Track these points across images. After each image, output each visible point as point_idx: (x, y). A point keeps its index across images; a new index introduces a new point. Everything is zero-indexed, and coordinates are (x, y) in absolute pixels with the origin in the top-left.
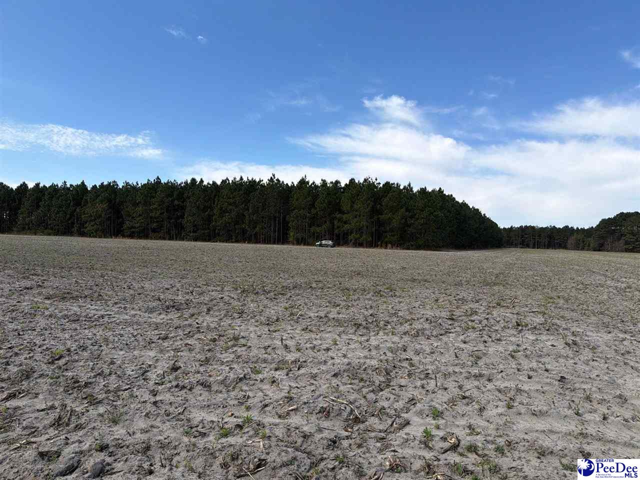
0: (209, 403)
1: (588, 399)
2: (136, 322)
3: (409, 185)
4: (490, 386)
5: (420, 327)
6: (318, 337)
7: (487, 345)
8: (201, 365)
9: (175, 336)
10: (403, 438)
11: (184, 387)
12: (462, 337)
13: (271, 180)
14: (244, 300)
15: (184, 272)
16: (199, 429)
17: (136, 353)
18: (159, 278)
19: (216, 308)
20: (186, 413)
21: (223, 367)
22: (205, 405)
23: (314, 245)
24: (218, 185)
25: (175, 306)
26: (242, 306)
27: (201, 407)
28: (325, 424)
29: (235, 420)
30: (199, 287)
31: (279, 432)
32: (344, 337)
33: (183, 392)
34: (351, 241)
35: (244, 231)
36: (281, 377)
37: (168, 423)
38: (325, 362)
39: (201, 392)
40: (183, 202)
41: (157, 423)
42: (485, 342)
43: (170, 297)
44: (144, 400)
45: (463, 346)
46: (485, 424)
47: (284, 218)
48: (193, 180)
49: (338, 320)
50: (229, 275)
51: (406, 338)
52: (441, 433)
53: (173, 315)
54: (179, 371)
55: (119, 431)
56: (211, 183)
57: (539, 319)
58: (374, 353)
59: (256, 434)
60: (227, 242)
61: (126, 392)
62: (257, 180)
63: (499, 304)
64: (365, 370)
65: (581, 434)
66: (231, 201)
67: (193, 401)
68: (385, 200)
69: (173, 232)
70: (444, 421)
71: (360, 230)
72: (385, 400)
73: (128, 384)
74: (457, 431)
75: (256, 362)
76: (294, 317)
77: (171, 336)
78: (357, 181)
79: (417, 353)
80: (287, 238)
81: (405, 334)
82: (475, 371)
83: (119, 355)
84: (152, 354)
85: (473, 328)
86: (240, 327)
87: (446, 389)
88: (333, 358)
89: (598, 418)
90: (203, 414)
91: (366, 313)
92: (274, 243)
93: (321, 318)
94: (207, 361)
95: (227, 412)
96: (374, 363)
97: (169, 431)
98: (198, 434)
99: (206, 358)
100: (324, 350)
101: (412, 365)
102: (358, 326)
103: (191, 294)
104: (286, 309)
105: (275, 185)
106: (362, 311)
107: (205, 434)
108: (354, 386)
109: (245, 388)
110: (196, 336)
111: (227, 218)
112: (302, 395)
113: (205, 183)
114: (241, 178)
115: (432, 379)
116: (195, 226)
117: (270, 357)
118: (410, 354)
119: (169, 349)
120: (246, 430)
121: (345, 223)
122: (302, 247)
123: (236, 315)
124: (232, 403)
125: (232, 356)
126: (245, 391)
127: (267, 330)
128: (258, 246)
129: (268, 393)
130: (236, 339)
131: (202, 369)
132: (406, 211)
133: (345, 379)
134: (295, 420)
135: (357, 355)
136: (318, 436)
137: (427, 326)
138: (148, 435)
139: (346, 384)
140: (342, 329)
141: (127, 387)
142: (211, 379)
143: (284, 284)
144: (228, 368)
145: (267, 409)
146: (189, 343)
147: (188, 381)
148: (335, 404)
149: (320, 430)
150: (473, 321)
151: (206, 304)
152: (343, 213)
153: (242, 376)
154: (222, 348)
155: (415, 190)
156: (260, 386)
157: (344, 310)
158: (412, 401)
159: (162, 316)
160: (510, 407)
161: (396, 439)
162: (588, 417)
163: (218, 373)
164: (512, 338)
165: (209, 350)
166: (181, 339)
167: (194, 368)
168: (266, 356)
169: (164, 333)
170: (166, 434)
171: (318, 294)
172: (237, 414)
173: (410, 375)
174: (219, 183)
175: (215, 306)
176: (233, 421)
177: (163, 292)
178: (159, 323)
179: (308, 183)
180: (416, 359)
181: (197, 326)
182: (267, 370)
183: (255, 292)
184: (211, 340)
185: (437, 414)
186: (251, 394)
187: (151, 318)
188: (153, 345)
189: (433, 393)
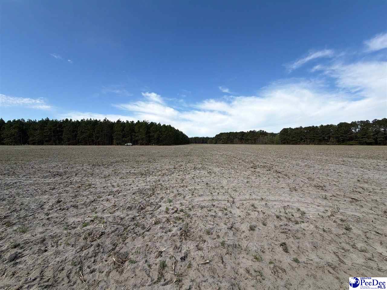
0: (77, 214)
1: (214, 188)
2: (37, 184)
3: (160, 123)
4: (187, 189)
5: (165, 172)
6: (126, 180)
7: (186, 176)
8: (73, 198)
9: (59, 187)
10: (159, 212)
11: (64, 209)
12: (178, 174)
13: (105, 120)
14: (94, 169)
15: (63, 159)
16: (72, 226)
17: (37, 197)
18: (50, 162)
19: (80, 173)
20: (65, 220)
21: (84, 198)
22: (75, 215)
23: (124, 145)
24: (79, 122)
25: (59, 174)
26: (93, 171)
27: (73, 216)
28: (130, 212)
29: (90, 218)
30: (71, 165)
31: (110, 220)
32: (137, 179)
33: (64, 211)
34: (139, 143)
35: (93, 141)
36: (111, 198)
37: (55, 227)
38: (129, 189)
39: (73, 210)
40: (62, 129)
41: (50, 227)
42: (185, 175)
43: (56, 170)
44: (42, 218)
45: (178, 177)
46: (186, 201)
47: (111, 135)
48: (67, 120)
49: (134, 173)
50: (86, 159)
51: (160, 177)
52: (172, 207)
53: (58, 178)
54: (61, 202)
55: (27, 236)
56: (76, 121)
57: (200, 166)
58: (148, 183)
59: (100, 222)
60: (85, 145)
61: (31, 216)
62: (98, 120)
63: (189, 162)
64: (145, 190)
65: (212, 200)
66: (86, 128)
67: (69, 214)
68: (152, 128)
69: (57, 142)
70: (173, 203)
71: (142, 139)
72: (153, 200)
73: (32, 213)
74: (177, 206)
75: (100, 193)
76: (116, 173)
77: (56, 187)
78: (140, 121)
79: (163, 181)
80: (113, 143)
81: (159, 175)
82: (182, 185)
83: (26, 200)
84: (46, 197)
85: (181, 171)
86: (91, 180)
87: (173, 192)
88: (132, 188)
89: (216, 194)
90: (74, 219)
91: (145, 169)
92: (107, 145)
93: (128, 173)
94: (76, 196)
95: (86, 216)
96: (148, 187)
97: (56, 230)
98: (71, 228)
99: (75, 195)
100: (129, 185)
101: (162, 186)
102: (142, 174)
103: (67, 168)
104: (113, 171)
105: (106, 122)
106: (144, 169)
107: (75, 227)
108: (141, 197)
109: (94, 205)
110: (70, 186)
111: (84, 135)
112: (120, 203)
113: (73, 121)
114: (91, 119)
115: (168, 189)
116: (68, 139)
117: (106, 191)
118: (161, 182)
119: (56, 193)
120: (95, 222)
121: (137, 137)
122: (119, 146)
123: (90, 175)
124: (88, 212)
125: (88, 192)
126: (95, 206)
127: (104, 180)
128: (100, 146)
129: (105, 205)
130: (90, 185)
131: (73, 200)
132: (159, 132)
133: (138, 195)
134: (117, 213)
135: (142, 185)
136: (127, 218)
137: (167, 172)
138: (44, 234)
139: (138, 196)
140: (136, 176)
141: (32, 214)
142: (78, 203)
143: (112, 161)
144: (86, 198)
145: (105, 211)
146: (67, 190)
147: (66, 206)
148: (133, 204)
149: (128, 215)
150: (181, 168)
151: (74, 172)
152: (136, 133)
153: (93, 200)
154: (83, 190)
155: (162, 125)
156: (102, 203)
157: (137, 169)
158: (162, 198)
159: (51, 179)
160: (192, 195)
161: (156, 213)
162: (214, 194)
163: (81, 200)
164: (193, 172)
165: (77, 191)
166: (62, 188)
167: (69, 200)
168: (104, 190)
169: (52, 186)
170: (54, 231)
171: (126, 164)
172: (91, 216)
173: (161, 189)
174: (80, 121)
175: (79, 172)
176: (90, 219)
177: (52, 169)
178: (50, 183)
179: (121, 121)
180: (163, 183)
181: (71, 182)
182: (104, 196)
183: (99, 165)
184: (78, 187)
185: (170, 201)
186: (97, 207)
187: (45, 180)
188: (47, 193)
189: (169, 194)
